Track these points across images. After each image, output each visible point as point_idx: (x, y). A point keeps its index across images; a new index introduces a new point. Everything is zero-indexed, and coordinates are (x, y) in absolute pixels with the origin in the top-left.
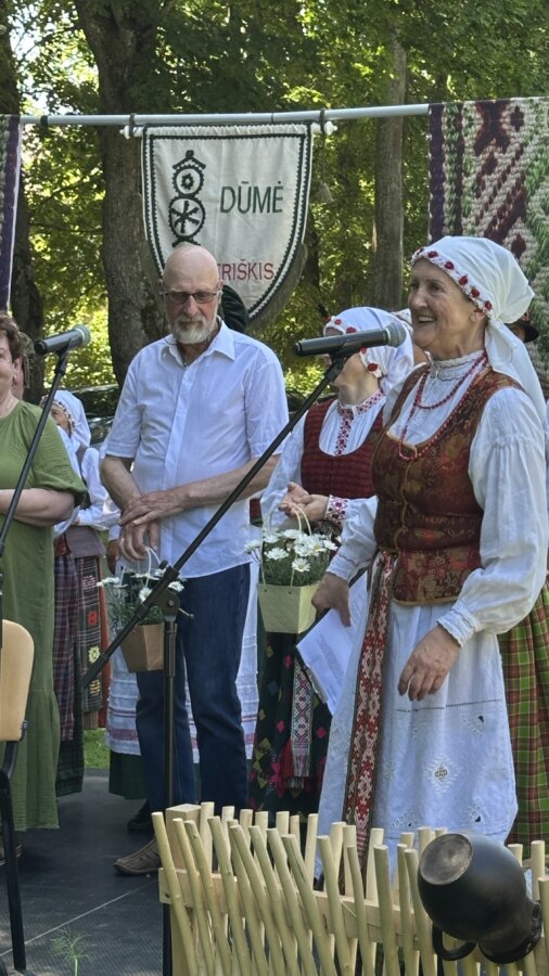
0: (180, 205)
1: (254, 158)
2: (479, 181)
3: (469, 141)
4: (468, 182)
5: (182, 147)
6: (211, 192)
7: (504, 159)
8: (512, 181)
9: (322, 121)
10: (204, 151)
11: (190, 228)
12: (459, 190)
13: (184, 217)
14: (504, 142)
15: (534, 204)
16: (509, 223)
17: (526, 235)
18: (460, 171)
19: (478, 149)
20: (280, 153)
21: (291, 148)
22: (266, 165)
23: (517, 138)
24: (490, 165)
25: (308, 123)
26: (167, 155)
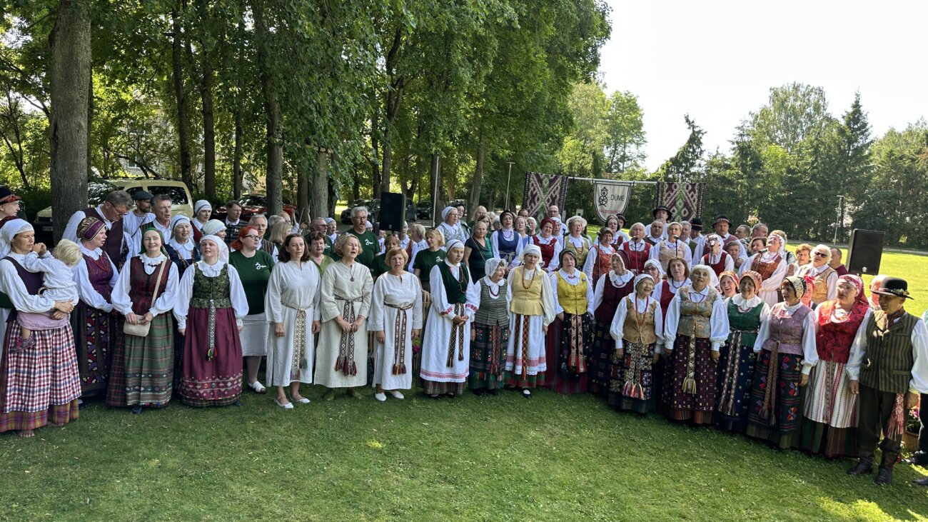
0: (602, 198)
1: (619, 189)
2: (667, 198)
3: (665, 190)
4: (664, 198)
5: (603, 186)
6: (609, 196)
7: (672, 194)
8: (673, 199)
9: (634, 183)
10: (608, 187)
11: (604, 203)
12: (662, 199)
13: (603, 200)
14: (672, 191)
15: (678, 203)
16: (672, 207)
17: (675, 209)
18: (663, 196)
19: (667, 192)
20: (624, 189)
21: (627, 188)
22: (621, 191)
23: (675, 190)
24: (669, 195)
25: (631, 184)
26: (600, 187)
